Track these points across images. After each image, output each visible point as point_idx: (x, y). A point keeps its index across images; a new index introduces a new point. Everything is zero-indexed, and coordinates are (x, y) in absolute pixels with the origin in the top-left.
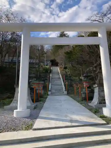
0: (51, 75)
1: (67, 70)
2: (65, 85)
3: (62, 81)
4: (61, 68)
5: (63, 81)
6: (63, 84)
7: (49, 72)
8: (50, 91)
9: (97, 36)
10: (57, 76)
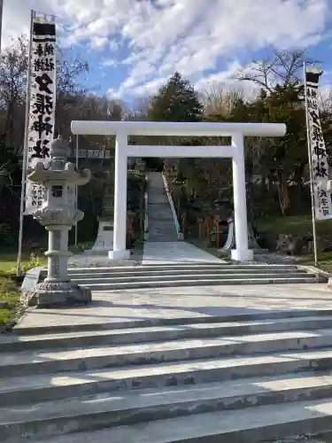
0: (146, 197)
1: (186, 184)
2: (180, 221)
3: (174, 212)
4: (171, 177)
5: (176, 210)
6: (175, 217)
7: (141, 187)
8: (147, 232)
9: (230, 144)
10: (161, 200)
